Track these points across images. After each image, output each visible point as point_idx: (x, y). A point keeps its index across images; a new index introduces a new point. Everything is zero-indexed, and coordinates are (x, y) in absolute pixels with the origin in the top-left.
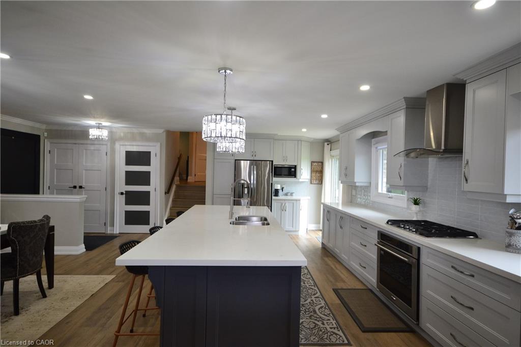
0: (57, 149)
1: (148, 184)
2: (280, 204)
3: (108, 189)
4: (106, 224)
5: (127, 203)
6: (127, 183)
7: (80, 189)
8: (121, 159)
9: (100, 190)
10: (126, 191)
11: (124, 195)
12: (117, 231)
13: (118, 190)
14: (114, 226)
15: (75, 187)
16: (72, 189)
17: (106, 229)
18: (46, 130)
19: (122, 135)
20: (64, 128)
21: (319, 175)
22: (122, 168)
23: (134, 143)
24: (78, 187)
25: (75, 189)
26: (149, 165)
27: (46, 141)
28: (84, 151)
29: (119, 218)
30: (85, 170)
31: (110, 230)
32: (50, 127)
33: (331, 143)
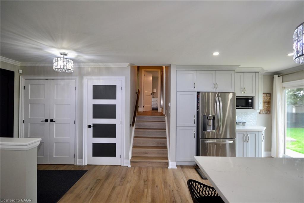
0: (31, 85)
1: (114, 117)
2: (242, 135)
3: (77, 122)
4: (75, 156)
5: (95, 136)
6: (95, 117)
7: (52, 123)
8: (88, 92)
9: (70, 124)
10: (93, 124)
11: (92, 128)
12: (85, 163)
13: (86, 123)
14: (82, 158)
15: (47, 121)
16: (45, 122)
17: (75, 161)
18: (21, 67)
19: (90, 70)
20: (37, 65)
21: (267, 106)
22: (89, 102)
23: (101, 78)
24: (49, 121)
25: (47, 123)
26: (115, 98)
27: (21, 77)
28: (55, 86)
29: (88, 150)
30: (56, 104)
31: (79, 162)
32: (25, 64)
33: (282, 76)
